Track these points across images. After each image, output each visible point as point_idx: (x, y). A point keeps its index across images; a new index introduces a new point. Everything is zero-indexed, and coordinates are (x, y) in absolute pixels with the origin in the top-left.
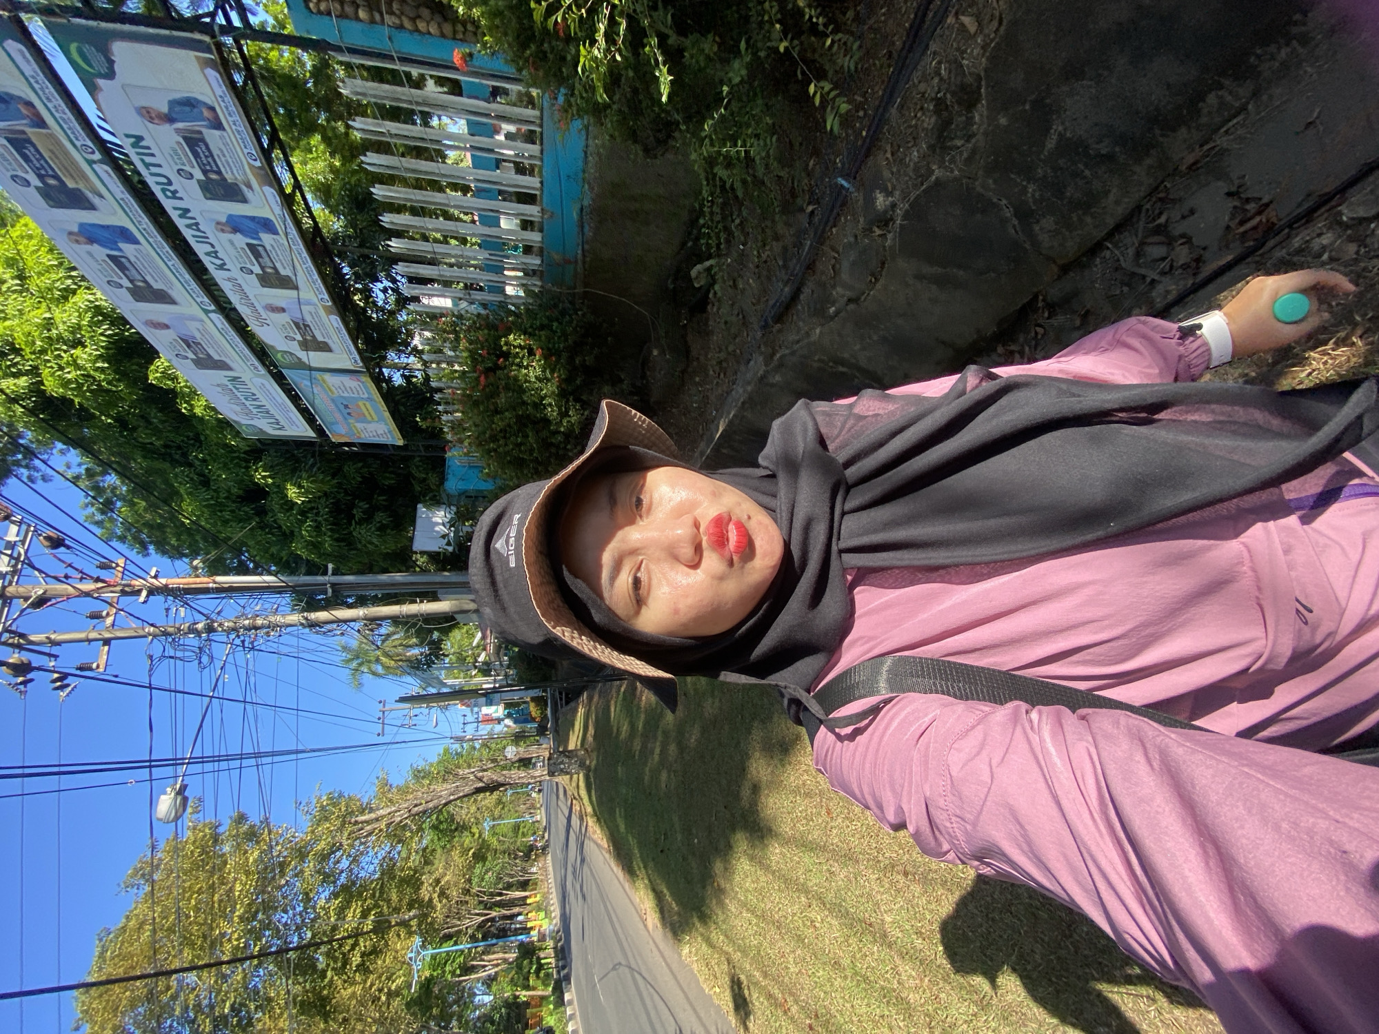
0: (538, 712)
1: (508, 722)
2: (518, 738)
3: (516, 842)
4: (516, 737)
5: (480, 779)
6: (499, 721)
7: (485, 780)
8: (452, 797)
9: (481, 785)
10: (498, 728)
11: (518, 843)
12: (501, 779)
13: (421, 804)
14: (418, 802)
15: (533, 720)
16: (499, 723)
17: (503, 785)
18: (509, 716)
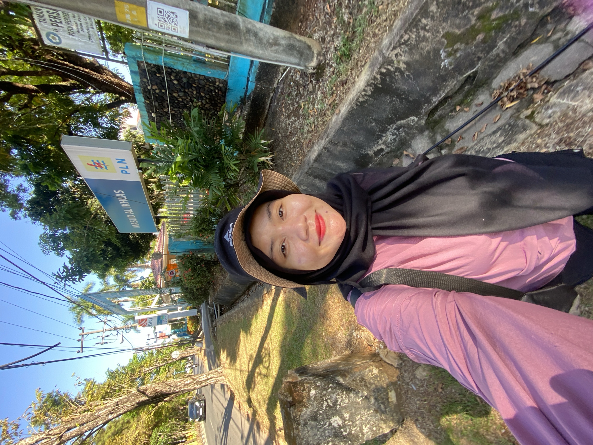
0: (193, 327)
1: (175, 336)
2: (180, 345)
3: (179, 400)
4: (179, 344)
5: (143, 393)
6: (169, 336)
7: (148, 393)
8: (110, 417)
9: (144, 398)
10: (168, 340)
11: (180, 401)
12: (166, 390)
13: (75, 427)
14: (72, 425)
15: (189, 333)
16: (169, 337)
17: (167, 395)
18: (175, 333)
